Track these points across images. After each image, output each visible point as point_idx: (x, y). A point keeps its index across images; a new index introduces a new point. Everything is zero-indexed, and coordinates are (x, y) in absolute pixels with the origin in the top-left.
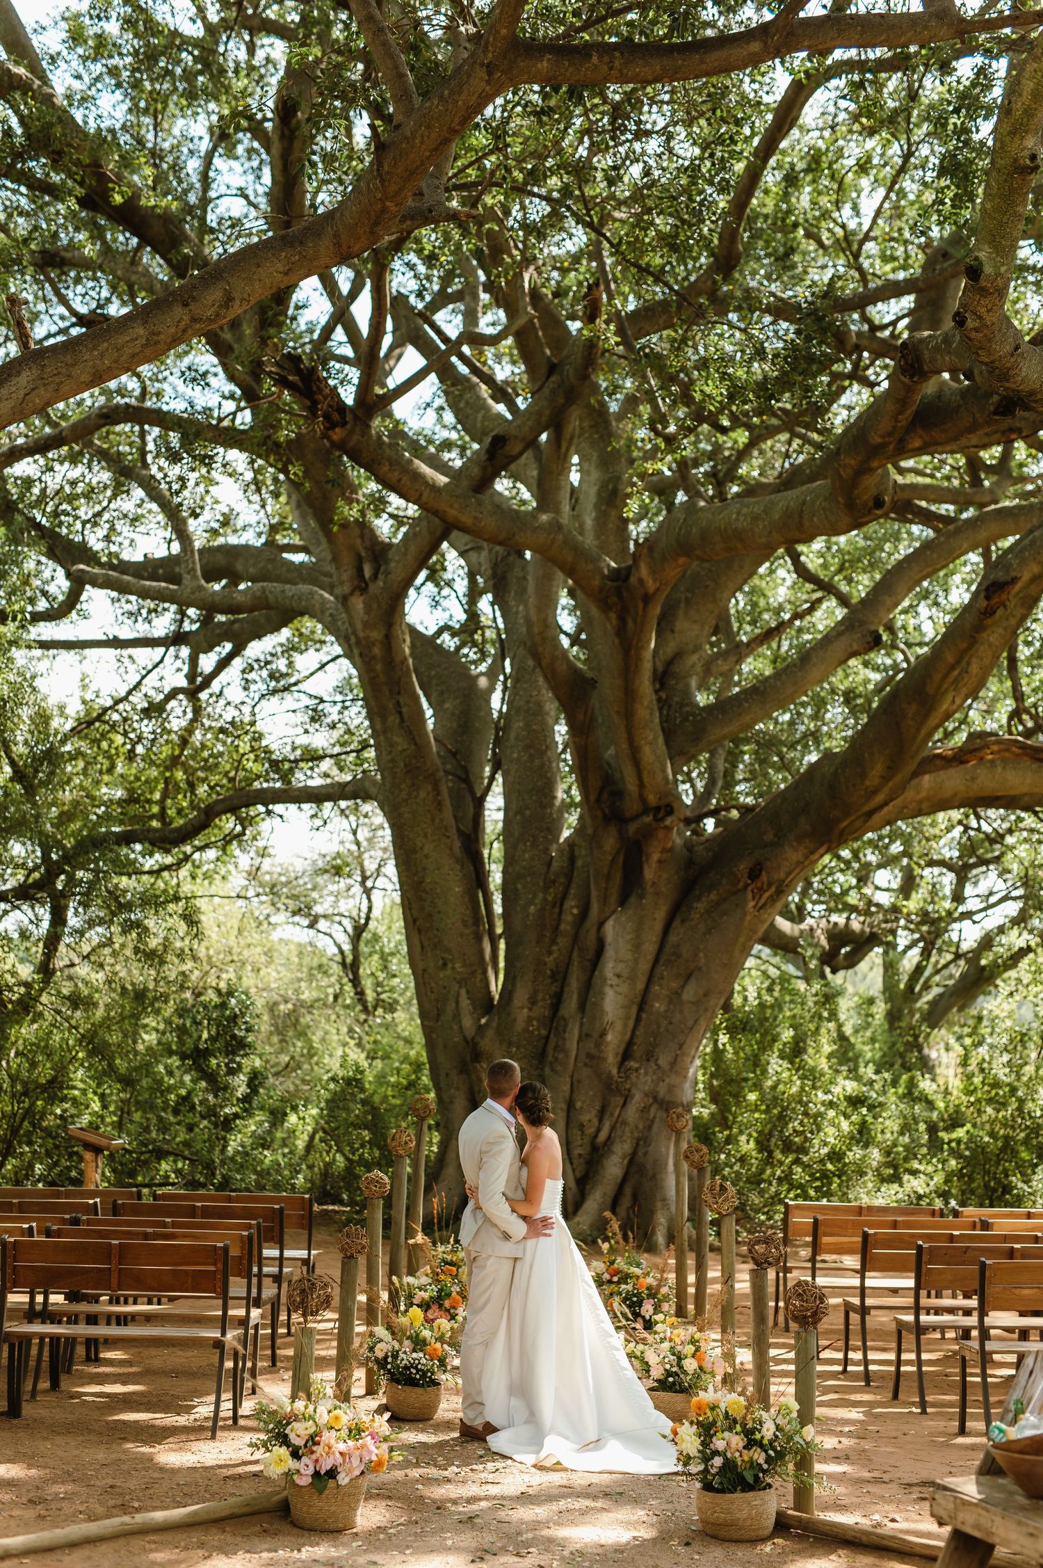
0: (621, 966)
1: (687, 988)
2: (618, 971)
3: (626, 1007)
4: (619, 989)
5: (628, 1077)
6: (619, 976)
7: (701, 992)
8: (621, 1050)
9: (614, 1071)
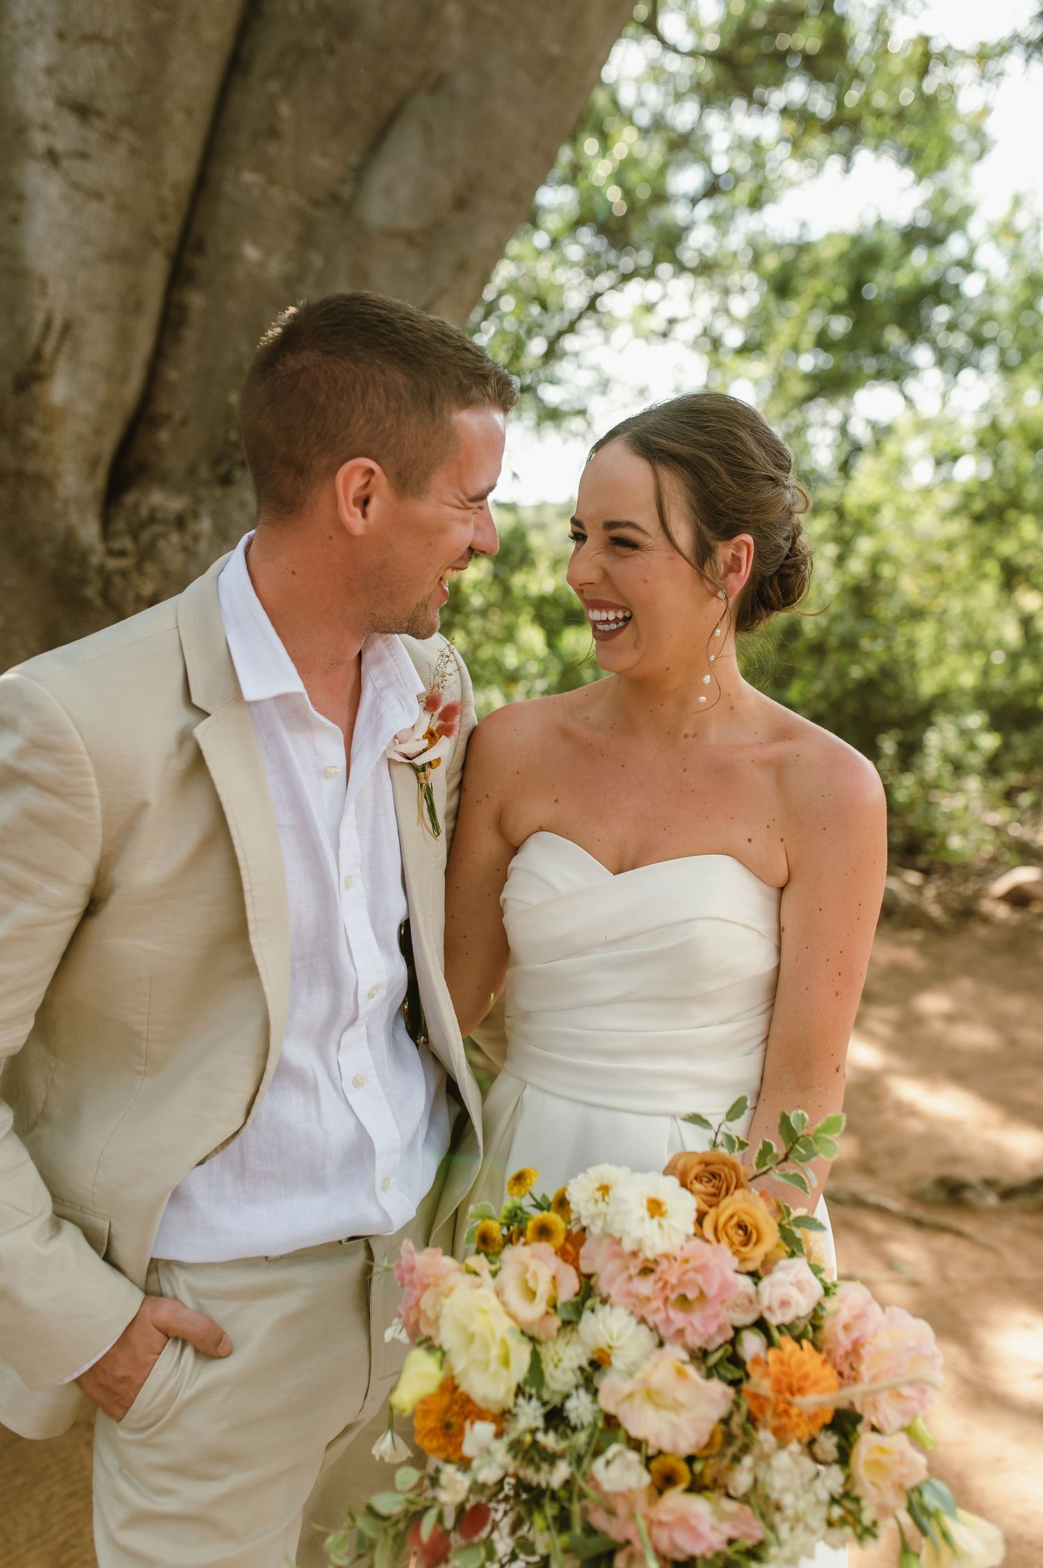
0: (91, 60)
1: (383, 174)
2: (78, 85)
3: (123, 257)
4: (92, 174)
5: (147, 554)
6: (83, 110)
7: (445, 188)
8: (108, 445)
9: (89, 531)
